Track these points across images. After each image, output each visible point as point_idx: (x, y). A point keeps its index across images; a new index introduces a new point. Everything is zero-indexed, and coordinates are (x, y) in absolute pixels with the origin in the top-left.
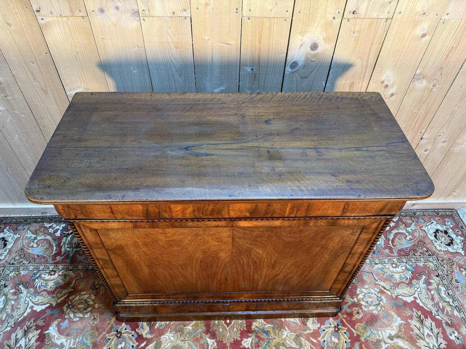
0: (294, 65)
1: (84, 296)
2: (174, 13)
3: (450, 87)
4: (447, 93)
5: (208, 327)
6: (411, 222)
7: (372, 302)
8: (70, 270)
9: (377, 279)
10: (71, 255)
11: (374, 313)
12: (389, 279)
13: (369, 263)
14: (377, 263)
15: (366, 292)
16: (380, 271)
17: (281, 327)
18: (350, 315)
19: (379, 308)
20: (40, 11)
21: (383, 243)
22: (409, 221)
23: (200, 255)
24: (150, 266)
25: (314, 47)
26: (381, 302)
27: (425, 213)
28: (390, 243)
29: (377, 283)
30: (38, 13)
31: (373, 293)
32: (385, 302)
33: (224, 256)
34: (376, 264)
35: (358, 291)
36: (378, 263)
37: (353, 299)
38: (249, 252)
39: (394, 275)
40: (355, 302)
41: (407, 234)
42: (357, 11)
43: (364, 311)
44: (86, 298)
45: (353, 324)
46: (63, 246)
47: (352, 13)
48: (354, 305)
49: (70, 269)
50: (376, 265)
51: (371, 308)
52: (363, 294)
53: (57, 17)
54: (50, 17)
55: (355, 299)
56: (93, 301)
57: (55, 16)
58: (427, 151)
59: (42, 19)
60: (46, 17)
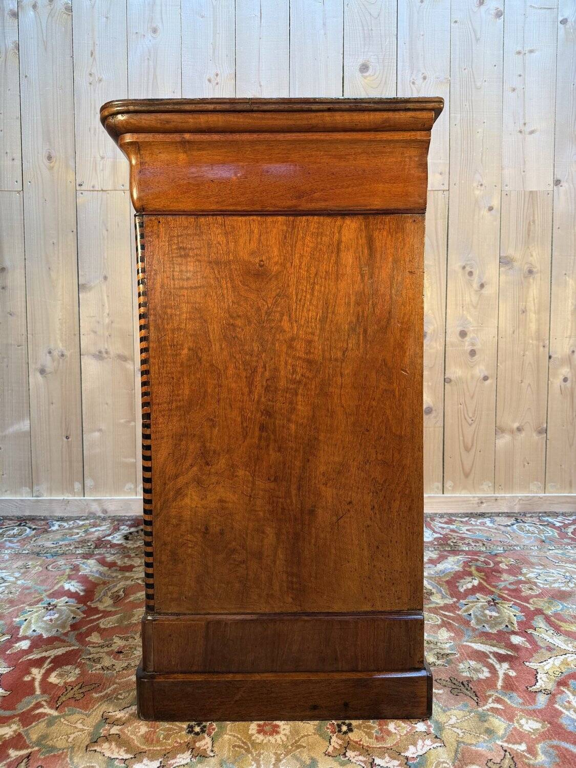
7: (555, 580)
9: (557, 562)
11: (564, 589)
13: (536, 548)
14: (551, 549)
15: (541, 572)
16: (560, 555)
18: (517, 591)
19: (572, 586)
20: (82, 185)
21: (556, 534)
28: (570, 534)
29: (558, 564)
31: (555, 573)
35: (525, 571)
36: (554, 549)
37: (517, 577)
40: (522, 580)
43: (543, 588)
45: (525, 599)
50: (551, 551)
51: (556, 585)
52: (535, 573)
53: (97, 191)
54: (90, 191)
55: (520, 577)
56: (16, 578)
57: (95, 190)
58: (568, 382)
59: (82, 193)
60: (86, 192)
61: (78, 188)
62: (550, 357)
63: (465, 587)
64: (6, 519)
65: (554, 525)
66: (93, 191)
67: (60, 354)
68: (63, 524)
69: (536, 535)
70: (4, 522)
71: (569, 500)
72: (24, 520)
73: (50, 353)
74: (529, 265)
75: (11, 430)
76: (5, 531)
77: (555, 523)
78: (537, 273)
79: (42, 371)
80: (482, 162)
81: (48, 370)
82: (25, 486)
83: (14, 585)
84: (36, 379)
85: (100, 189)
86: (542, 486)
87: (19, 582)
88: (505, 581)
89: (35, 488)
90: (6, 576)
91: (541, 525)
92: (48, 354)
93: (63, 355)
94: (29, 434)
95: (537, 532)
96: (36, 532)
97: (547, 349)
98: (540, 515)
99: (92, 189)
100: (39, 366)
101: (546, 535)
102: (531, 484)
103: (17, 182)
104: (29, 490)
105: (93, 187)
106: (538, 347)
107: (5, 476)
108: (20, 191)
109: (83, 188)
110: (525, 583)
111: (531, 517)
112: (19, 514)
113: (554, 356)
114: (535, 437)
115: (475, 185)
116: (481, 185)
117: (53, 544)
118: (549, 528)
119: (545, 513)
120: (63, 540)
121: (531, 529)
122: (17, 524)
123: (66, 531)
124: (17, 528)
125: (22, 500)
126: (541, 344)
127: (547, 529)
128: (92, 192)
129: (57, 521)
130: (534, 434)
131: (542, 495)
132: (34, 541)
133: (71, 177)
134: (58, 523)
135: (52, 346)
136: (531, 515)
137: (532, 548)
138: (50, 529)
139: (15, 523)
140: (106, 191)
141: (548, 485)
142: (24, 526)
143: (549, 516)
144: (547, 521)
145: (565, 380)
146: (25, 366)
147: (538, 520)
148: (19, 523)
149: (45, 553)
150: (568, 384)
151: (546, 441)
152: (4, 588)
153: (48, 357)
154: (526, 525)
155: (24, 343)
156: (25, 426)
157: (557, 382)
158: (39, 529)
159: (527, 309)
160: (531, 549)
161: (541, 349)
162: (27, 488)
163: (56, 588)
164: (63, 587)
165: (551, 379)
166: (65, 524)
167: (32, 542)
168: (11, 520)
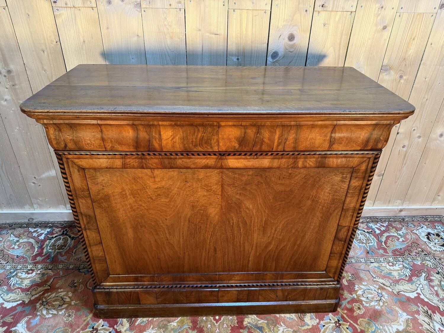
0: (275, 55)
2: (170, 5)
3: (416, 78)
4: (414, 84)
5: (195, 323)
6: (401, 226)
7: (373, 298)
8: (49, 269)
9: (375, 276)
10: (52, 256)
11: (377, 308)
12: (388, 276)
13: (364, 262)
14: (372, 262)
15: (365, 289)
16: (376, 269)
17: (276, 323)
18: (351, 310)
19: (381, 304)
20: (56, 2)
21: (376, 244)
22: (399, 226)
23: (188, 212)
24: (135, 229)
25: (291, 38)
26: (382, 298)
27: (413, 219)
28: (383, 244)
29: (375, 280)
30: (54, 4)
31: (373, 290)
32: (387, 298)
33: (213, 212)
34: (371, 263)
35: (357, 288)
36: (374, 262)
37: (352, 295)
38: (239, 205)
39: (392, 273)
40: (355, 298)
41: (400, 237)
42: (326, 5)
43: (366, 306)
44: (62, 295)
45: (355, 319)
46: (46, 248)
47: (321, 6)
48: (353, 301)
50: (372, 264)
51: (373, 304)
52: (362, 290)
53: (70, 7)
54: (64, 7)
55: (354, 295)
56: (70, 298)
57: (68, 7)
58: (405, 148)
59: (58, 10)
60: (61, 8)
61: (54, 5)
62: (398, 133)
64: (54, 226)
65: (375, 232)
66: (66, 7)
69: (364, 245)
70: (53, 230)
71: (386, 210)
72: (65, 227)
75: (44, 175)
76: (56, 241)
77: (376, 230)
82: (61, 205)
85: (72, 6)
86: (372, 202)
87: (73, 303)
88: (345, 299)
90: (64, 295)
91: (368, 232)
95: (365, 241)
96: (74, 242)
97: (397, 128)
98: (368, 220)
101: (370, 244)
105: (66, 4)
109: (57, 4)
110: (356, 302)
113: (400, 132)
114: (376, 178)
116: (382, 8)
118: (373, 237)
119: (371, 218)
121: (362, 237)
122: (61, 233)
124: (62, 237)
125: (61, 213)
127: (371, 237)
131: (371, 207)
137: (362, 260)
139: (60, 231)
140: (78, 7)
141: (376, 202)
142: (66, 234)
143: (373, 222)
144: (371, 228)
147: (366, 227)
148: (62, 231)
149: (83, 269)
151: (381, 180)
154: (359, 232)
157: (398, 148)
160: (361, 262)
161: (394, 128)
162: (63, 206)
165: (395, 146)
167: (73, 255)
168: (57, 227)
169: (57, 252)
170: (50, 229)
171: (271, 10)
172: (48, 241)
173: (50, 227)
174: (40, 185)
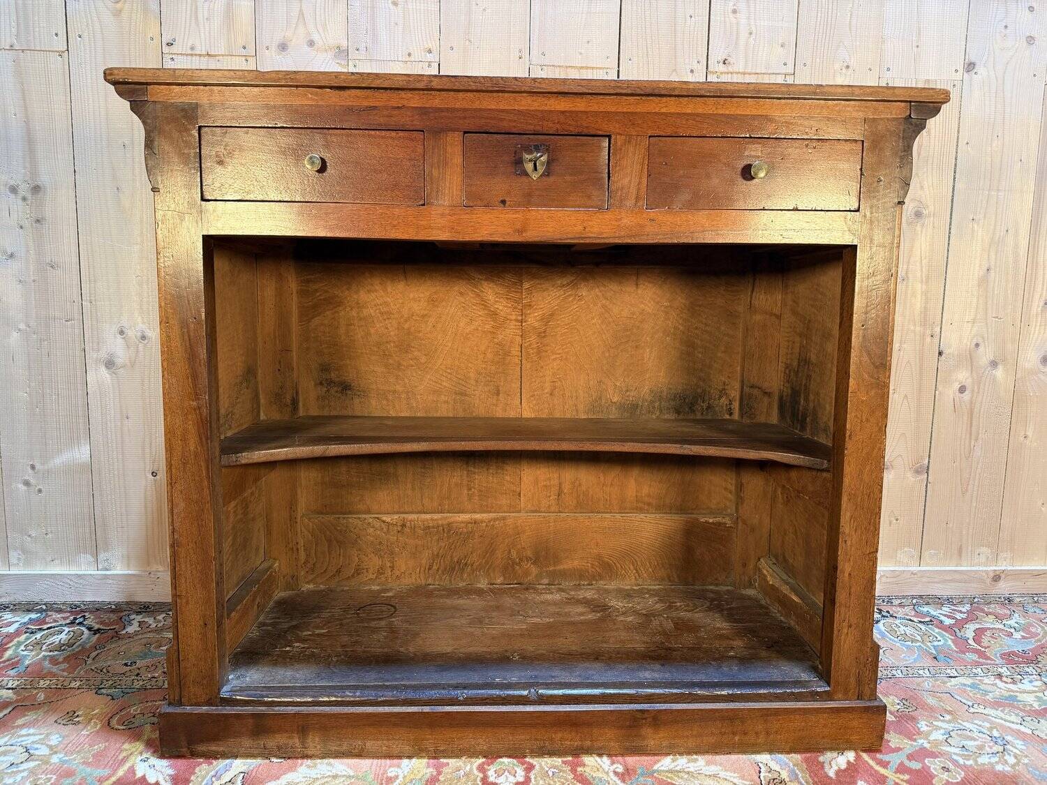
1: (23, 739)
2: (409, 55)
3: (951, 218)
6: (1008, 612)
7: (981, 748)
8: (9, 689)
9: (970, 704)
10: (27, 662)
11: (1001, 769)
12: (1007, 702)
13: (928, 675)
14: (952, 675)
15: (951, 729)
16: (969, 689)
18: (923, 774)
19: (1012, 760)
20: (172, 44)
21: (950, 642)
22: (1002, 611)
26: (1008, 747)
27: (1036, 599)
28: (971, 642)
29: (972, 710)
30: (168, 47)
31: (975, 730)
32: (1024, 747)
34: (951, 677)
35: (924, 726)
36: (956, 674)
37: (915, 740)
39: (1017, 696)
40: (925, 748)
41: (1013, 630)
42: (730, 60)
43: (965, 766)
44: (29, 742)
46: (14, 647)
47: (722, 62)
48: (923, 753)
49: (10, 686)
50: (952, 679)
51: (984, 760)
52: (942, 731)
53: (200, 55)
54: (187, 55)
55: (921, 741)
56: (51, 747)
57: (196, 55)
58: (967, 392)
59: (172, 59)
60: (180, 57)
61: (166, 50)
62: (940, 354)
63: (835, 768)
64: (52, 609)
65: (941, 622)
66: (192, 55)
67: (139, 334)
68: (146, 620)
69: (918, 644)
70: (47, 616)
71: (957, 576)
72: (82, 611)
73: (122, 333)
74: (916, 204)
75: (58, 461)
76: (47, 637)
77: (942, 618)
78: (929, 216)
79: (110, 364)
80: (850, 29)
81: (119, 361)
82: (85, 553)
83: (44, 767)
84: (99, 376)
85: (204, 53)
86: (916, 555)
87: (55, 759)
88: (898, 750)
89: (102, 556)
90: (33, 742)
91: (920, 622)
92: (118, 336)
93: (143, 338)
94: (90, 468)
95: (919, 638)
96: (98, 639)
97: (936, 340)
98: (914, 601)
99: (190, 52)
100: (103, 354)
101: (936, 643)
102: (899, 552)
103: (56, 35)
104: (92, 559)
105: (192, 48)
106: (923, 336)
107: (50, 536)
108: (63, 52)
109: (174, 49)
110: (933, 755)
111: (901, 605)
112: (75, 599)
113: (946, 351)
114: (911, 478)
115: (837, 66)
116: (848, 67)
117: (126, 665)
118: (937, 630)
119: (921, 597)
120: (144, 656)
121: (909, 631)
122: (68, 621)
123: (150, 635)
124: (67, 629)
125: (79, 576)
126: (928, 332)
127: (934, 631)
128: (189, 58)
129: (138, 613)
130: (909, 475)
131: (915, 569)
132: (93, 659)
133: (154, 30)
134: (139, 618)
135: (125, 322)
136: (899, 601)
137: (921, 672)
138: (124, 632)
139: (65, 618)
140: (215, 56)
141: (926, 554)
142: (80, 624)
143: (928, 604)
144: (928, 614)
145: (962, 389)
146: (78, 353)
147: (913, 613)
148: (72, 618)
149: (110, 688)
150: (966, 396)
151: (927, 486)
152: (25, 774)
153: (119, 339)
154: (898, 622)
155: (77, 316)
156: (82, 453)
157: (949, 392)
158: (106, 631)
159: (910, 276)
160: (920, 676)
161: (928, 339)
162: (89, 556)
163: (121, 773)
164: (132, 770)
165: (940, 387)
166: (150, 620)
167: (90, 661)
168: (60, 611)
169: (44, 656)
170: (39, 615)
171: (618, 67)
172: (23, 637)
173: (41, 611)
174: (40, 491)
